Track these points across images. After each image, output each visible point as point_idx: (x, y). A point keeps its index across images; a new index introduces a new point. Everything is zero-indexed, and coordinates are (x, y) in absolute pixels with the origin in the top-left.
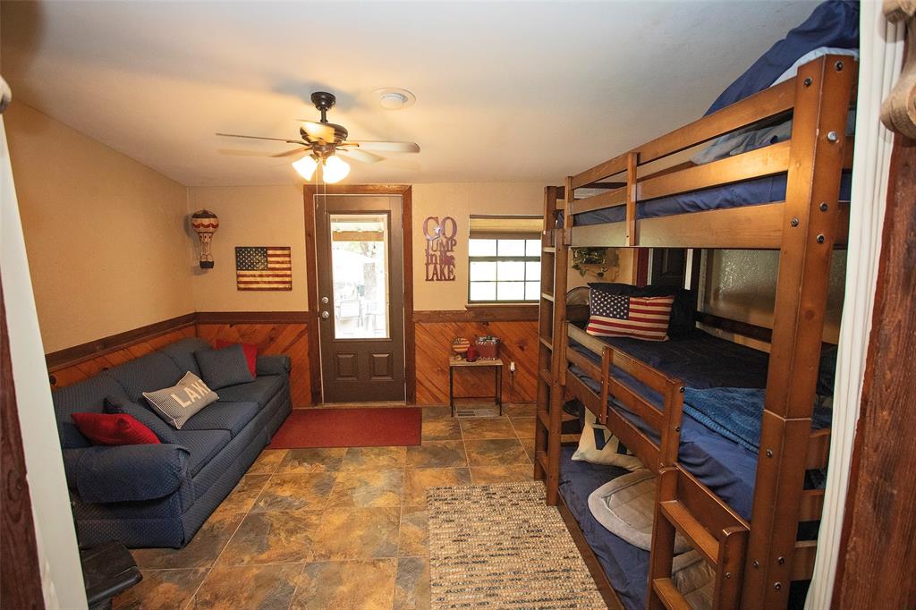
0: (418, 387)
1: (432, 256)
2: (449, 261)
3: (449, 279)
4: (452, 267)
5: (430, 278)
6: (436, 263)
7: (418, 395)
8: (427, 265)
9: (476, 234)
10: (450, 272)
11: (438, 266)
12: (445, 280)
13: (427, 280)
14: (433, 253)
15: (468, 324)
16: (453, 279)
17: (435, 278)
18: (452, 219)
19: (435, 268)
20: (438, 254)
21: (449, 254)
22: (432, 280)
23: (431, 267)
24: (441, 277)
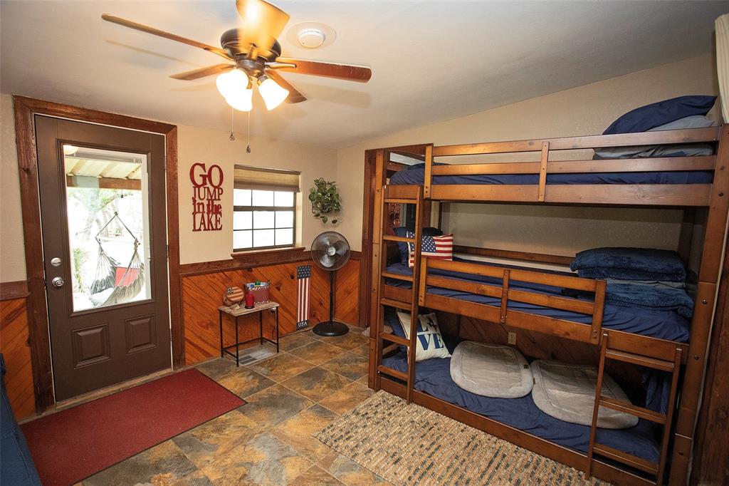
0: (188, 346)
1: (199, 204)
2: (217, 210)
3: (217, 229)
4: (219, 216)
5: (197, 228)
6: (203, 212)
7: (187, 356)
8: (194, 214)
9: (240, 184)
10: (218, 221)
11: (206, 215)
12: (213, 229)
13: (194, 230)
14: (201, 202)
15: (234, 272)
16: (221, 229)
17: (202, 228)
18: (218, 167)
19: (203, 217)
20: (206, 202)
21: (216, 203)
22: (200, 230)
23: (199, 216)
24: (209, 227)
